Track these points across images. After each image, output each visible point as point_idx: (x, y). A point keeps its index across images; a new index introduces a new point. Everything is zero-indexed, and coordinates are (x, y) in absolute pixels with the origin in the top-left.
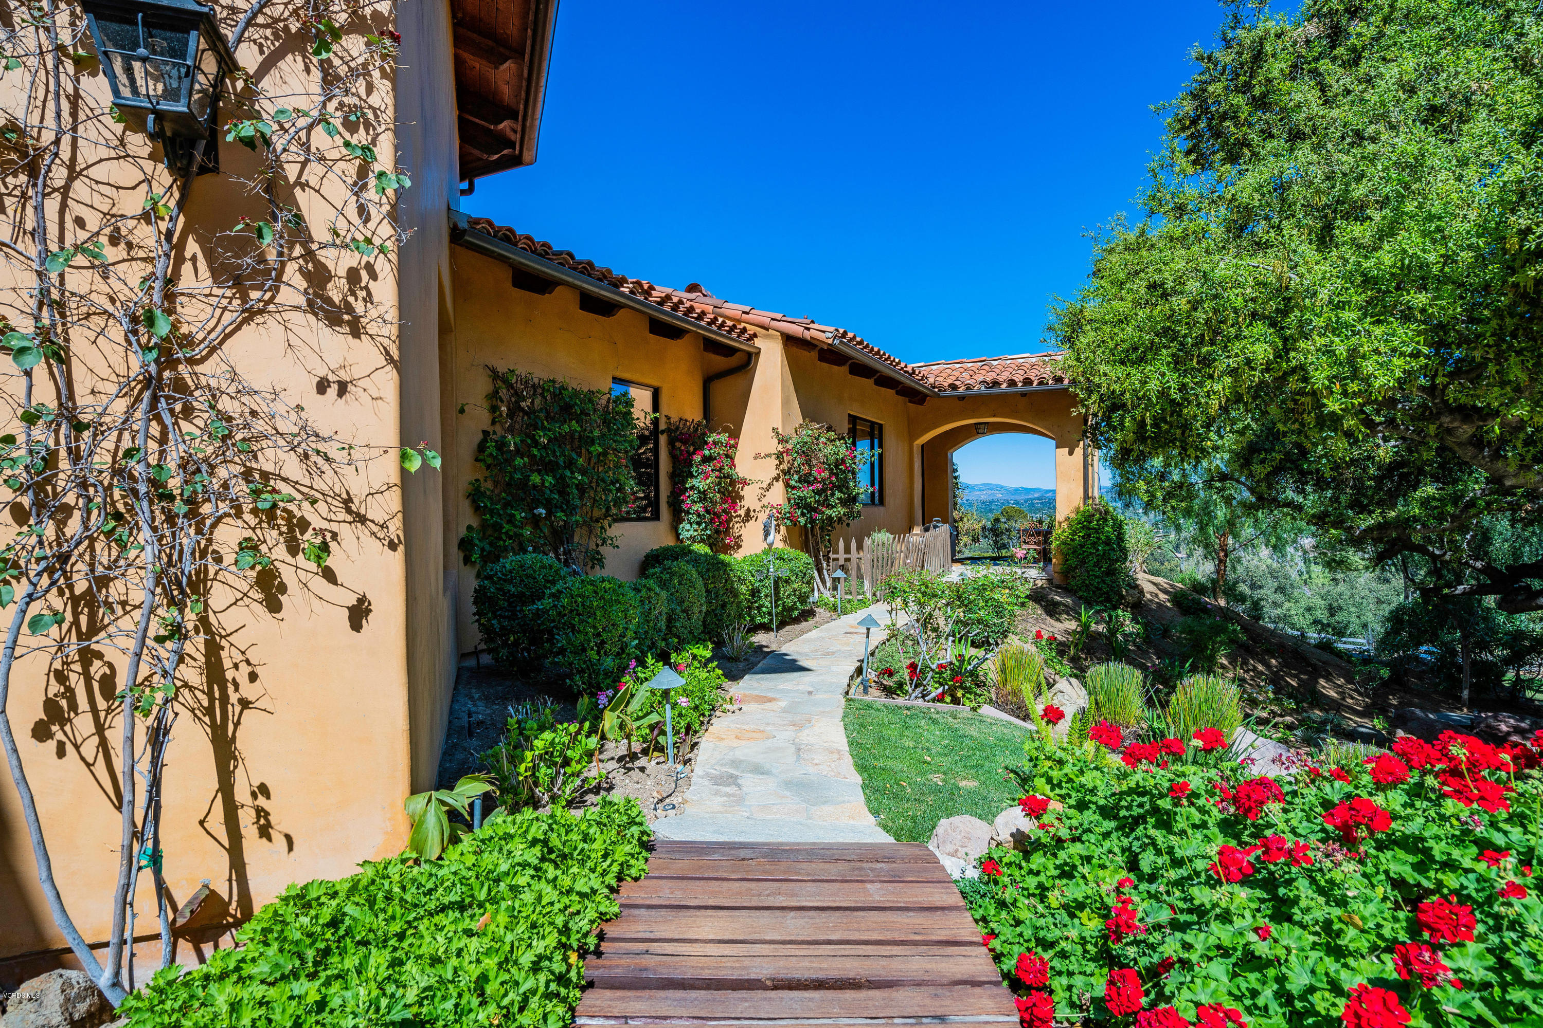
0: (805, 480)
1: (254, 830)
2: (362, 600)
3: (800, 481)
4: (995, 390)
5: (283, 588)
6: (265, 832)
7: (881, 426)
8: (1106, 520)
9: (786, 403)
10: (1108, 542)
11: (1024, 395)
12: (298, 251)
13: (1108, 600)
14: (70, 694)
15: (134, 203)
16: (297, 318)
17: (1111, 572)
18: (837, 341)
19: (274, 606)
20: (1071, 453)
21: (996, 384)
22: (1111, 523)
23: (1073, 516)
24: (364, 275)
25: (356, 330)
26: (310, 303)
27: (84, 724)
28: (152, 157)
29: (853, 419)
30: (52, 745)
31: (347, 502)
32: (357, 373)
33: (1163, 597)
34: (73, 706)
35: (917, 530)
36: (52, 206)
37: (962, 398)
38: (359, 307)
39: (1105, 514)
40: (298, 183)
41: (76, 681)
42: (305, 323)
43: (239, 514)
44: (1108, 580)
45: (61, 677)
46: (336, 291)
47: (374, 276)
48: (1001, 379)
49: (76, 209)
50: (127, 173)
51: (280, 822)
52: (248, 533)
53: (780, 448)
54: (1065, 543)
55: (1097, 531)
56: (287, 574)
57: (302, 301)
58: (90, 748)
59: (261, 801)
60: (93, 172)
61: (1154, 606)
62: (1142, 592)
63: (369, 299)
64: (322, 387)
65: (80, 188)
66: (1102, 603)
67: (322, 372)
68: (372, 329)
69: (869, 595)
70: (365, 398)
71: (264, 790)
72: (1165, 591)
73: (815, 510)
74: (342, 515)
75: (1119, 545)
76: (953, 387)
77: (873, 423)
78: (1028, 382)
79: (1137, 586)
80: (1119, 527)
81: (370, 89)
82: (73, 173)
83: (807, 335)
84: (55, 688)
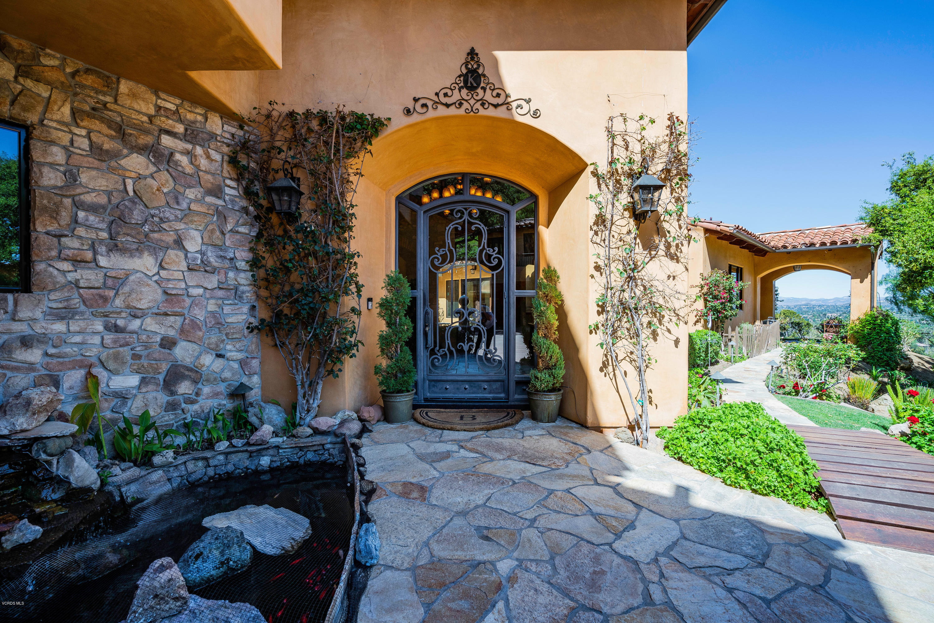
0: (715, 298)
1: (648, 402)
2: (677, 338)
3: (712, 298)
4: (812, 248)
5: (658, 335)
6: (651, 403)
7: (742, 268)
8: (887, 320)
9: (704, 261)
10: (888, 332)
11: (830, 250)
12: (663, 239)
13: (888, 365)
14: (608, 360)
15: (625, 230)
16: (663, 258)
17: (891, 349)
18: (735, 231)
19: (655, 339)
20: (862, 282)
21: (812, 244)
22: (890, 321)
23: (861, 317)
24: (680, 245)
25: (678, 262)
26: (666, 254)
27: (610, 368)
28: (629, 217)
29: (730, 266)
30: (603, 373)
31: (674, 311)
32: (678, 273)
33: (928, 365)
34: (608, 364)
35: (758, 323)
36: (607, 232)
37: (789, 253)
38: (678, 254)
39: (886, 317)
40: (664, 220)
41: (609, 357)
42: (666, 261)
43: (647, 314)
44: (888, 354)
45: (606, 356)
46: (673, 250)
47: (682, 245)
48: (815, 241)
49: (613, 233)
50: (623, 222)
51: (654, 400)
52: (650, 319)
53: (703, 283)
54: (857, 332)
55: (880, 326)
56: (659, 331)
57: (664, 253)
58: (612, 375)
59: (650, 394)
60: (616, 223)
61: (920, 370)
62: (911, 361)
63: (681, 252)
64: (669, 277)
65: (614, 228)
66: (883, 366)
67: (669, 273)
68: (682, 260)
69: (745, 354)
70: (680, 280)
71: (650, 391)
72: (928, 362)
73: (720, 312)
74: (673, 314)
75: (895, 334)
76: (785, 247)
77: (738, 267)
78: (834, 243)
79: (909, 358)
80: (896, 323)
81: (682, 191)
82: (612, 224)
83: (718, 229)
84: (605, 359)
